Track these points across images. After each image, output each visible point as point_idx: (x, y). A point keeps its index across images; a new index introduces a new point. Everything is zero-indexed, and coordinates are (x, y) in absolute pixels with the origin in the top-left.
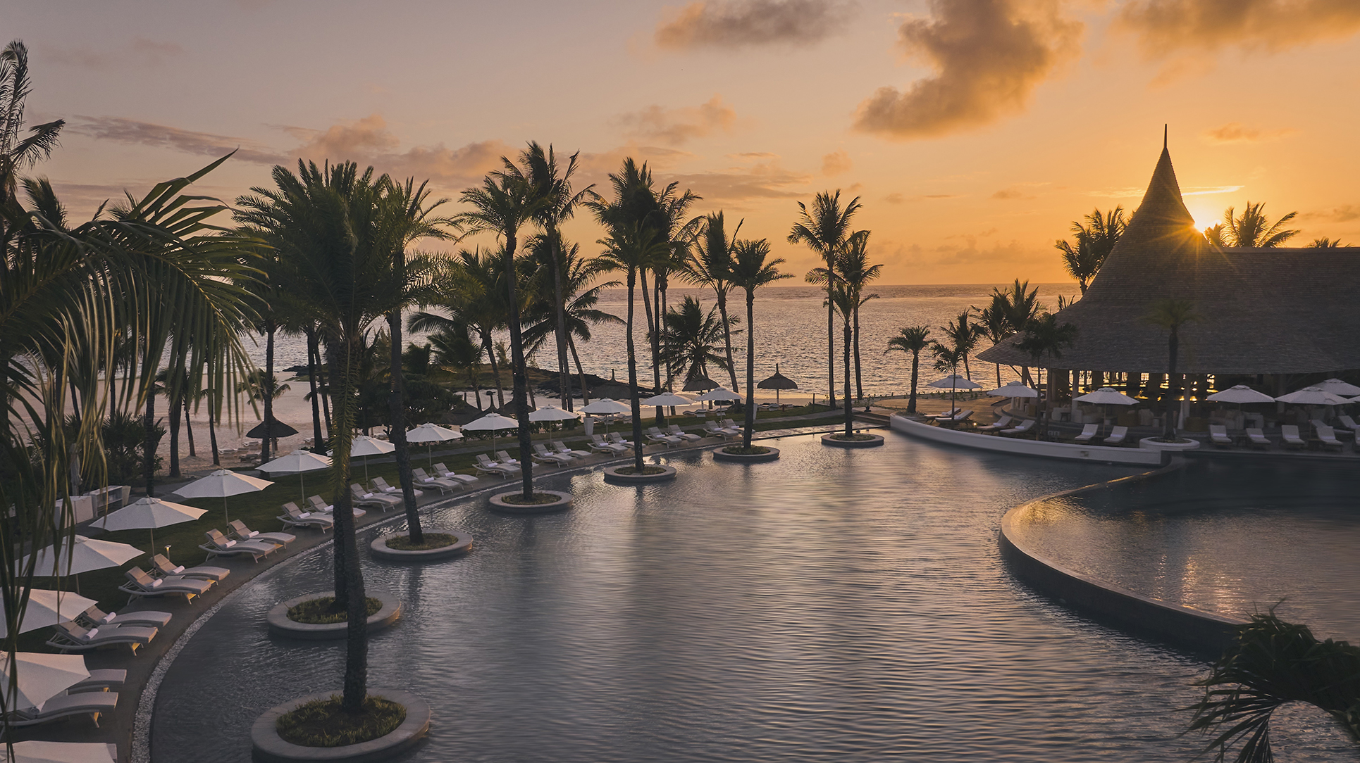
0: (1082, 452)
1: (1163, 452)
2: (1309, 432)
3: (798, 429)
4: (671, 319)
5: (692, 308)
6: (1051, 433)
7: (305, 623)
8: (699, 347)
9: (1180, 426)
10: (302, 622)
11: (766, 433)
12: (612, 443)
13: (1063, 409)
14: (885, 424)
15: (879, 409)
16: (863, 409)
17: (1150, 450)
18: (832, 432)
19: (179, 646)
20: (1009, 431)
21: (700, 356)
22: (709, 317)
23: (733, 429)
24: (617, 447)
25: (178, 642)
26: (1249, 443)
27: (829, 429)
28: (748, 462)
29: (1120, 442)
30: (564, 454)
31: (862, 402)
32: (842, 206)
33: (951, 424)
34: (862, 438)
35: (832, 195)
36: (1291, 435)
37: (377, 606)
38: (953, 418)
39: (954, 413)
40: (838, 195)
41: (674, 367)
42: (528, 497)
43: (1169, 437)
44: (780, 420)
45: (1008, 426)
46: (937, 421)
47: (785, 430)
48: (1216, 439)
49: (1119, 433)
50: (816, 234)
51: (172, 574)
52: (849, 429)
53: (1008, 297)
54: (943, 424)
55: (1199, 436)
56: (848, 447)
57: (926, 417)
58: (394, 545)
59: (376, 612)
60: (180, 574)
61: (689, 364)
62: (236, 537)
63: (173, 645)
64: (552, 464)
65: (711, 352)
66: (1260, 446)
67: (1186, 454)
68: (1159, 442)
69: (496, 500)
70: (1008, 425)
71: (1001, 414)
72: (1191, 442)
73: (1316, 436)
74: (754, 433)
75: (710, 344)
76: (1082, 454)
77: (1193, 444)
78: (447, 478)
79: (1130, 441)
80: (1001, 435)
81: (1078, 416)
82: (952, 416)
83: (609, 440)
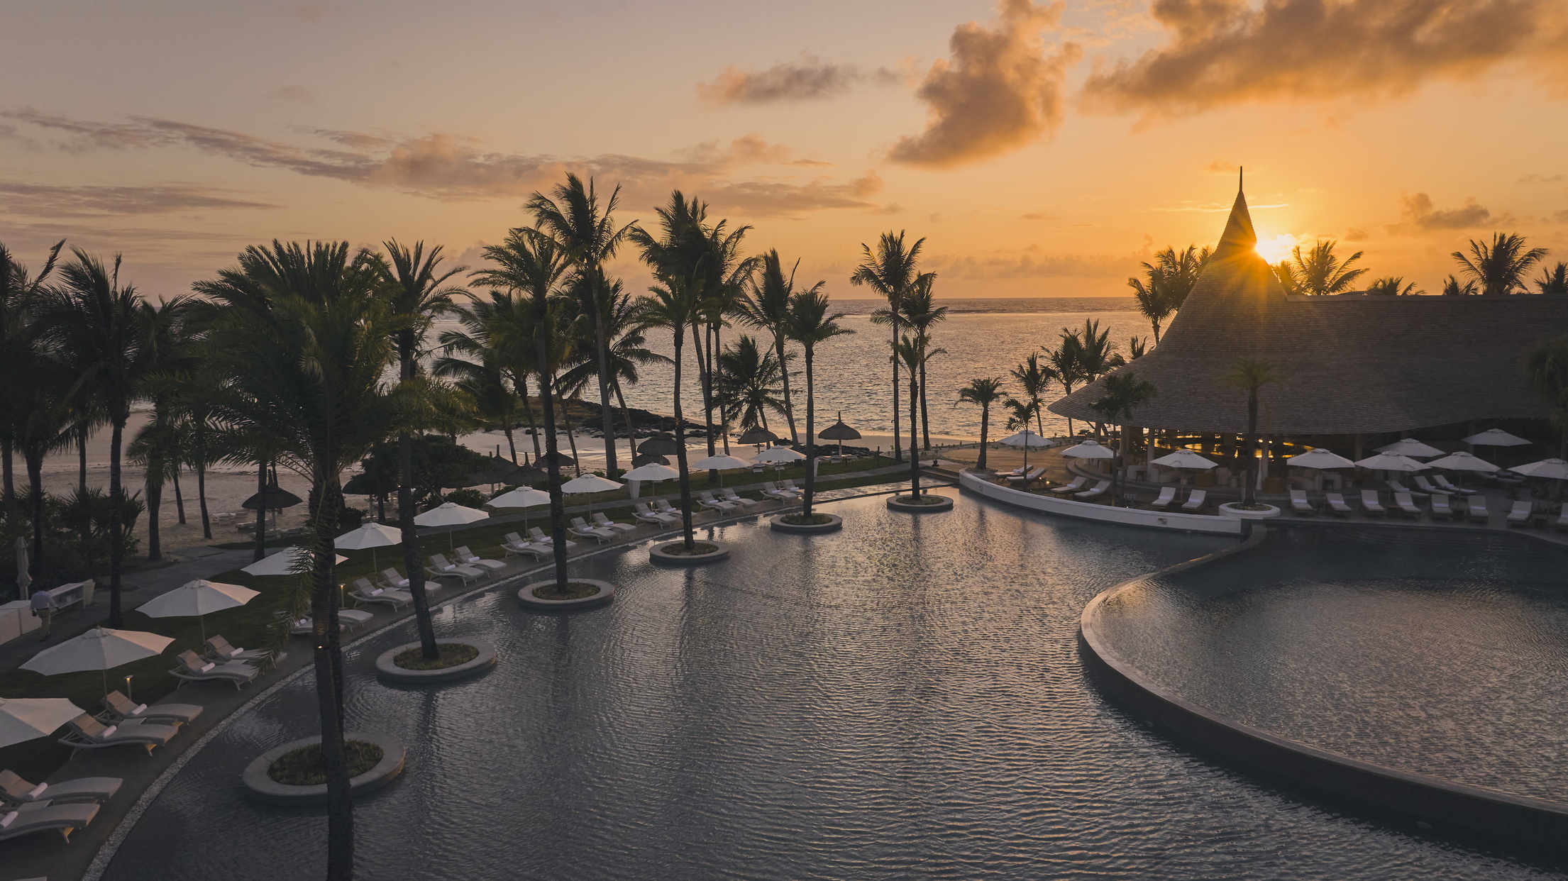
0: (1161, 519)
1: (1243, 521)
2: (1387, 496)
3: (862, 488)
4: (724, 360)
5: (747, 347)
6: (1128, 496)
7: (288, 784)
8: (756, 389)
9: (1259, 487)
10: (285, 784)
11: (827, 494)
12: (660, 512)
13: (1138, 467)
14: (953, 481)
15: (948, 463)
16: (930, 463)
17: (1229, 518)
18: (897, 492)
19: (129, 822)
20: (1083, 494)
21: (757, 399)
22: (766, 357)
23: (792, 491)
24: (664, 517)
25: (129, 816)
26: (1328, 510)
27: (895, 488)
28: (807, 534)
29: (1198, 508)
30: (605, 528)
31: (930, 453)
32: (907, 247)
33: (1023, 485)
34: (930, 500)
35: (897, 235)
36: (1371, 501)
37: (374, 755)
38: (1025, 477)
39: (1026, 471)
40: (902, 236)
41: (729, 411)
42: (562, 588)
43: (1249, 503)
44: (843, 476)
45: (1083, 488)
46: (1009, 480)
47: (848, 490)
48: (1297, 506)
49: (1197, 498)
50: (881, 276)
51: (131, 716)
52: (916, 488)
53: (1079, 337)
54: (1014, 484)
55: (1279, 498)
56: (915, 512)
57: (996, 475)
58: (402, 663)
59: (375, 765)
60: (139, 716)
61: (745, 407)
62: (214, 657)
63: (122, 821)
64: (592, 540)
65: (770, 395)
66: (1341, 514)
67: (1267, 522)
68: (1239, 509)
69: (526, 594)
70: (1083, 485)
71: (1074, 470)
72: (1270, 509)
73: (1396, 504)
74: (815, 495)
75: (767, 387)
76: (1160, 522)
77: (1274, 511)
78: (470, 564)
79: (1209, 507)
80: (1076, 499)
81: (1154, 477)
82: (1024, 474)
83: (657, 508)
